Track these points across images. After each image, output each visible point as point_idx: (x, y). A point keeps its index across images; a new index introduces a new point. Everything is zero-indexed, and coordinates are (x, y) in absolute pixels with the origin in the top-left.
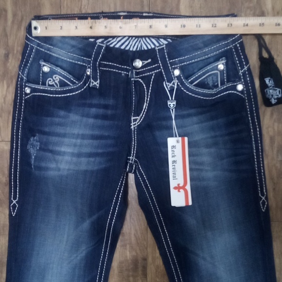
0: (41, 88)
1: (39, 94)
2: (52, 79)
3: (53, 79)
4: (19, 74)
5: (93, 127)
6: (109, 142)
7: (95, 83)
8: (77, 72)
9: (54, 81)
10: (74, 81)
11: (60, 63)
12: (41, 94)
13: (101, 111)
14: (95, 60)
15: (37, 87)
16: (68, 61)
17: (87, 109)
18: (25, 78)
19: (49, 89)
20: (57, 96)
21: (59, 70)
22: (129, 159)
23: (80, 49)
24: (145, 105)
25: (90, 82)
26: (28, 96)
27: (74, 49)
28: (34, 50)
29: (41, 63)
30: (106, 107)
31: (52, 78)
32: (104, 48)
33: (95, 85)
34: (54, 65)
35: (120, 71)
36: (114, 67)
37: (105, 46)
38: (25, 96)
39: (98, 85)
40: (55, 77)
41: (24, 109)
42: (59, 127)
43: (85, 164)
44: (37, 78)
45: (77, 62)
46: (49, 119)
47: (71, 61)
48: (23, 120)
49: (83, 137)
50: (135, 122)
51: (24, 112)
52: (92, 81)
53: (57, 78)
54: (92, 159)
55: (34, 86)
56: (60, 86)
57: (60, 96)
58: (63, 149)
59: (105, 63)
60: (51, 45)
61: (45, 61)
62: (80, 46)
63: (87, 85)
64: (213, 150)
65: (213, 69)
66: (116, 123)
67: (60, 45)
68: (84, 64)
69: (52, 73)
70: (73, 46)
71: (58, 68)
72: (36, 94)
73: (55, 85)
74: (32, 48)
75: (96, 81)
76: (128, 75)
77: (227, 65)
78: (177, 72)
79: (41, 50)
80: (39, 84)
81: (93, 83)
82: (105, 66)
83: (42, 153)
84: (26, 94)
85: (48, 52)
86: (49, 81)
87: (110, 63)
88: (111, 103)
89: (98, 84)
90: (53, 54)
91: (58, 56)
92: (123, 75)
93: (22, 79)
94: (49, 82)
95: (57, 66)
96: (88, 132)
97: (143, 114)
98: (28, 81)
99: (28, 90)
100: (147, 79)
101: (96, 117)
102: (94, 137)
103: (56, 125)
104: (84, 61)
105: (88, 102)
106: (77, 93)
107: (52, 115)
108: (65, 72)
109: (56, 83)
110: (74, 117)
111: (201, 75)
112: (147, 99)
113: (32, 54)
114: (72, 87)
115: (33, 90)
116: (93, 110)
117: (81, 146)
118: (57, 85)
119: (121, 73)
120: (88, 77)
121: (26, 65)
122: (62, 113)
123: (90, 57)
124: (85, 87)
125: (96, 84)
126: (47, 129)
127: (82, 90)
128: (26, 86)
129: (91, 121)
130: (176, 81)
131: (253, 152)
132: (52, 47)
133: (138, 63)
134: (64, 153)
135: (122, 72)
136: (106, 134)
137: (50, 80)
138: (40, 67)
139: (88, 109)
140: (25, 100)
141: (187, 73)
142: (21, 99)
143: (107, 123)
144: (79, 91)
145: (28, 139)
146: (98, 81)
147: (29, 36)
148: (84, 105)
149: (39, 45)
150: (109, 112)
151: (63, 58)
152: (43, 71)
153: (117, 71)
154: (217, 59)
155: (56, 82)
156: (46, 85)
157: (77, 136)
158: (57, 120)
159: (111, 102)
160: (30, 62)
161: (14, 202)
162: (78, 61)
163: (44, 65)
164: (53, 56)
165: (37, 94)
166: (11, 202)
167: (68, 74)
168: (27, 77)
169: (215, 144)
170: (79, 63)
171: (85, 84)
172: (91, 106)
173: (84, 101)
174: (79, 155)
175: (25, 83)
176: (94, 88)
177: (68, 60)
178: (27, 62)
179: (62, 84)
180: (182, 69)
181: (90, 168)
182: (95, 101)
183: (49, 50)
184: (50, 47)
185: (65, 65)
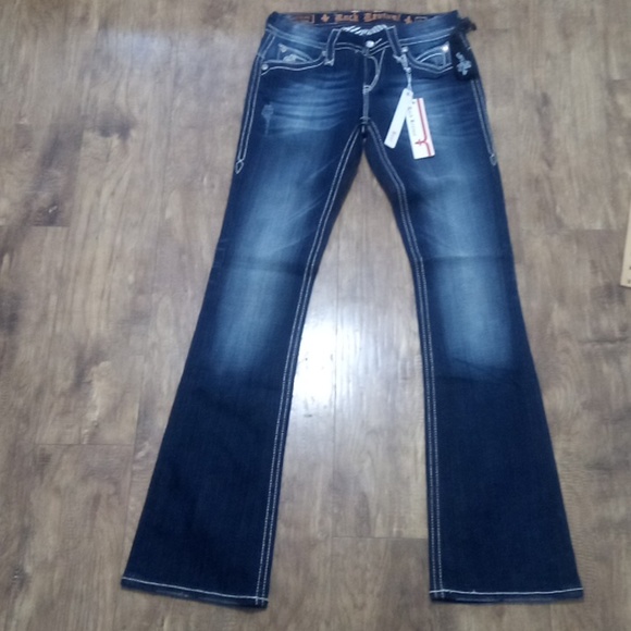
4: (258, 55)
5: (326, 97)
6: (342, 104)
8: (313, 53)
10: (310, 59)
11: (298, 46)
12: (278, 68)
13: (334, 83)
14: (332, 41)
15: (275, 62)
16: (305, 45)
17: (320, 82)
18: (263, 57)
20: (293, 69)
21: (297, 51)
22: (362, 120)
23: (318, 36)
24: (377, 77)
25: (325, 61)
26: (265, 73)
27: (311, 36)
28: (273, 38)
29: (279, 46)
30: (341, 79)
32: (339, 33)
33: (330, 63)
34: (291, 47)
35: (354, 50)
36: (348, 46)
37: (340, 31)
38: (262, 74)
39: (333, 64)
41: (260, 84)
42: (292, 97)
43: (317, 127)
44: (275, 54)
45: (313, 46)
46: (284, 89)
47: (308, 45)
49: (317, 105)
50: (367, 89)
52: (327, 60)
53: (294, 57)
54: (325, 121)
57: (296, 70)
58: (296, 113)
59: (340, 43)
60: (290, 33)
61: (283, 44)
62: (317, 33)
63: (322, 63)
64: (441, 116)
65: (438, 52)
67: (298, 33)
68: (320, 48)
69: (288, 53)
70: (311, 34)
71: (295, 49)
72: (273, 69)
74: (272, 36)
75: (330, 60)
76: (361, 52)
77: (451, 47)
78: (405, 50)
80: (277, 59)
81: (327, 62)
82: (340, 46)
83: (276, 117)
84: (263, 71)
87: (346, 43)
88: (345, 75)
90: (292, 40)
91: (295, 41)
92: (356, 52)
93: (260, 58)
95: (293, 48)
96: (321, 100)
97: (374, 83)
98: (266, 59)
99: (265, 68)
100: (378, 55)
101: (329, 88)
102: (326, 104)
103: (290, 95)
104: (319, 45)
105: (323, 76)
106: (312, 67)
107: (288, 87)
108: (302, 53)
110: (308, 88)
111: (427, 54)
112: (378, 71)
113: (271, 40)
114: (305, 62)
115: (271, 65)
116: (328, 84)
117: (314, 111)
120: (324, 58)
121: (265, 48)
122: (297, 85)
123: (325, 41)
124: (320, 64)
126: (281, 100)
128: (263, 64)
129: (325, 92)
130: (404, 56)
131: (478, 117)
132: (291, 35)
133: (370, 44)
134: (298, 117)
135: (356, 50)
136: (339, 99)
138: (277, 48)
139: (323, 82)
141: (414, 51)
142: (257, 74)
143: (339, 91)
144: (315, 66)
145: (262, 107)
146: (333, 60)
147: (270, 26)
148: (319, 78)
149: (279, 33)
150: (343, 82)
151: (299, 42)
152: (280, 51)
153: (352, 49)
154: (442, 43)
157: (311, 104)
158: (291, 91)
159: (345, 73)
160: (269, 46)
161: (240, 161)
163: (282, 47)
164: (291, 42)
165: (275, 68)
166: (237, 161)
167: (305, 54)
168: (266, 56)
169: (444, 111)
170: (316, 46)
171: (320, 62)
172: (325, 79)
173: (319, 75)
174: (312, 119)
175: (263, 61)
176: (328, 66)
178: (267, 45)
180: (411, 47)
181: (324, 128)
182: (329, 76)
183: (288, 37)
184: (289, 35)
185: (302, 48)
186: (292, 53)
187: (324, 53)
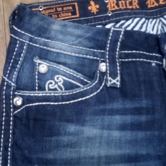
0: (40, 95)
1: (37, 104)
2: (53, 81)
3: (55, 82)
4: (3, 80)
7: (114, 81)
9: (56, 83)
10: (85, 80)
11: (62, 60)
12: (40, 103)
13: (128, 119)
15: (32, 94)
16: (73, 56)
17: (107, 118)
18: (13, 84)
19: (52, 94)
20: (64, 103)
21: (62, 68)
23: (89, 39)
25: (107, 80)
26: (19, 110)
27: (80, 40)
28: (25, 47)
29: (36, 61)
30: (137, 111)
31: (53, 79)
32: (122, 33)
33: (114, 83)
34: (55, 62)
35: (149, 61)
37: (123, 30)
38: (14, 111)
39: (118, 83)
40: (58, 78)
41: (13, 130)
42: (69, 150)
44: (32, 82)
45: (85, 56)
46: (54, 139)
47: (77, 55)
48: (12, 147)
51: (14, 133)
52: (109, 78)
53: (60, 79)
55: (27, 93)
56: (66, 89)
57: (68, 103)
59: (126, 52)
60: (48, 38)
61: (41, 58)
62: (88, 35)
63: (103, 84)
66: (156, 133)
67: (60, 37)
68: (95, 58)
69: (52, 73)
70: (79, 37)
71: (60, 66)
72: (31, 105)
73: (58, 89)
74: (22, 44)
75: (114, 79)
76: (162, 65)
79: (34, 46)
80: (35, 90)
81: (110, 81)
82: (127, 56)
84: (16, 107)
85: (45, 47)
86: (49, 84)
87: (134, 51)
88: (144, 106)
89: (118, 81)
90: (52, 50)
91: (58, 51)
92: (154, 64)
93: (9, 86)
94: (50, 86)
95: (59, 63)
98: (18, 88)
99: (18, 101)
101: (123, 127)
102: (124, 159)
103: (64, 147)
104: (94, 54)
105: (108, 107)
106: (91, 95)
107: (58, 134)
108: (71, 70)
109: (59, 86)
113: (22, 52)
114: (83, 88)
115: (27, 100)
116: (118, 119)
118: (61, 89)
119: (150, 63)
120: (103, 74)
121: (14, 67)
122: (72, 128)
123: (103, 47)
124: (101, 88)
125: (116, 82)
126: (51, 156)
127: (99, 91)
128: (15, 96)
132: (50, 41)
135: (152, 61)
136: (144, 152)
137: (51, 83)
139: (109, 117)
140: (15, 116)
142: (8, 116)
143: (141, 134)
144: (95, 93)
146: (119, 78)
147: (16, 29)
148: (103, 112)
149: (31, 40)
150: (143, 118)
151: (66, 53)
152: (38, 72)
153: (145, 60)
155: (60, 84)
156: (45, 90)
157: (99, 161)
158: (65, 139)
160: (19, 62)
162: (87, 55)
163: (40, 64)
164: (51, 51)
165: (34, 104)
167: (75, 72)
168: (17, 82)
170: (88, 56)
171: (100, 82)
172: (112, 112)
173: (102, 107)
175: (14, 91)
176: (113, 88)
177: (73, 54)
178: (16, 62)
179: (68, 86)
182: (117, 105)
183: (45, 44)
184: (47, 40)
185: (69, 61)
186: (57, 73)
187: (103, 67)
